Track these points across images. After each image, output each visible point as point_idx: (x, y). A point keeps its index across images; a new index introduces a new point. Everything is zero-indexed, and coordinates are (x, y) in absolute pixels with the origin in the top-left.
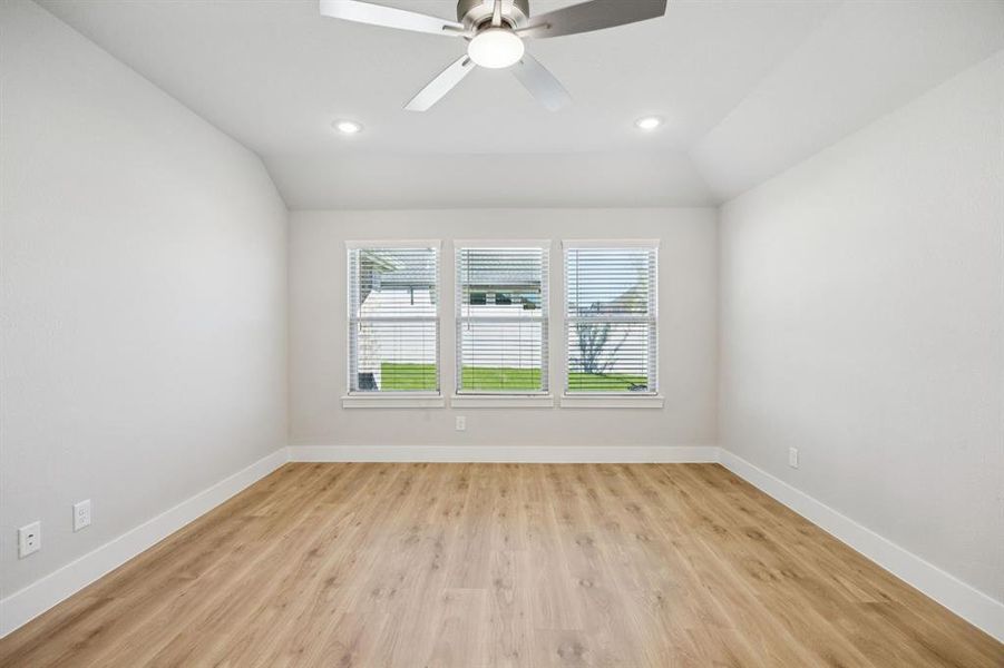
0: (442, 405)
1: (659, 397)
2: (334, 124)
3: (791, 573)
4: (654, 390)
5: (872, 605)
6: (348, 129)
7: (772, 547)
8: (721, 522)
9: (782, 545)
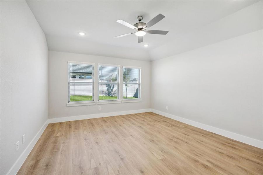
0: (95, 104)
1: (141, 99)
2: (78, 33)
3: (173, 125)
4: (139, 98)
5: (184, 127)
6: (82, 34)
7: (168, 123)
8: (159, 121)
9: (169, 122)
